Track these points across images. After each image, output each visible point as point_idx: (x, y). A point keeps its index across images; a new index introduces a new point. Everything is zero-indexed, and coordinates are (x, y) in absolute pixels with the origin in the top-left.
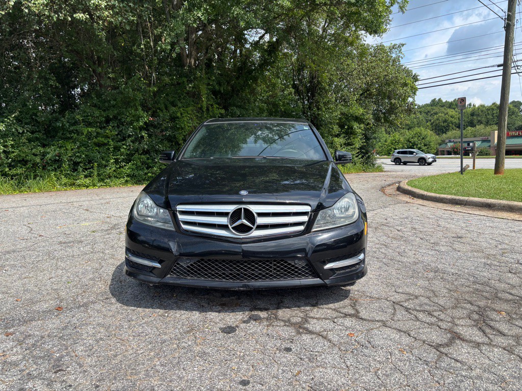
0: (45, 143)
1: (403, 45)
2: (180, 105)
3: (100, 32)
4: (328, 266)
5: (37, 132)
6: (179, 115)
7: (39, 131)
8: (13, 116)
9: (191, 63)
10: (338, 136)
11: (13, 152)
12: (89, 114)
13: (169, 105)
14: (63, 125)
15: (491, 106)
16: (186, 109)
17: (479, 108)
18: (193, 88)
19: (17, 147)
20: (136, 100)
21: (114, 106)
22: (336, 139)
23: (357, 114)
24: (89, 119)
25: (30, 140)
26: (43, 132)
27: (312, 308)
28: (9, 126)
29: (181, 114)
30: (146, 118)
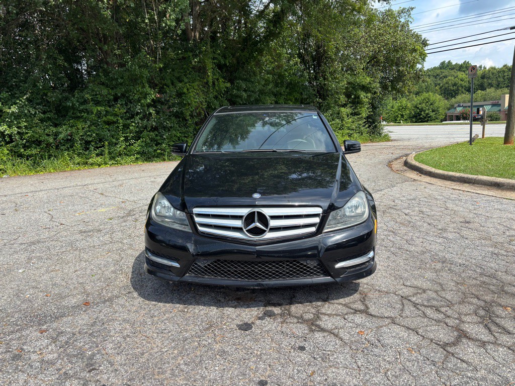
0: (56, 122)
1: (412, 9)
2: (186, 80)
3: (105, 11)
4: (339, 265)
5: (49, 112)
6: (185, 90)
7: (50, 111)
8: (25, 97)
9: (196, 37)
10: (344, 106)
11: (27, 133)
12: (98, 93)
13: (175, 81)
14: (73, 105)
15: (502, 69)
16: (192, 84)
17: (489, 71)
18: (198, 62)
19: (31, 128)
20: (143, 77)
21: (121, 84)
22: (343, 109)
23: (364, 83)
24: (98, 98)
25: (42, 120)
26: (54, 112)
27: (323, 303)
28: (21, 107)
29: (188, 90)
30: (153, 95)
